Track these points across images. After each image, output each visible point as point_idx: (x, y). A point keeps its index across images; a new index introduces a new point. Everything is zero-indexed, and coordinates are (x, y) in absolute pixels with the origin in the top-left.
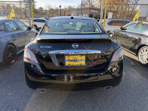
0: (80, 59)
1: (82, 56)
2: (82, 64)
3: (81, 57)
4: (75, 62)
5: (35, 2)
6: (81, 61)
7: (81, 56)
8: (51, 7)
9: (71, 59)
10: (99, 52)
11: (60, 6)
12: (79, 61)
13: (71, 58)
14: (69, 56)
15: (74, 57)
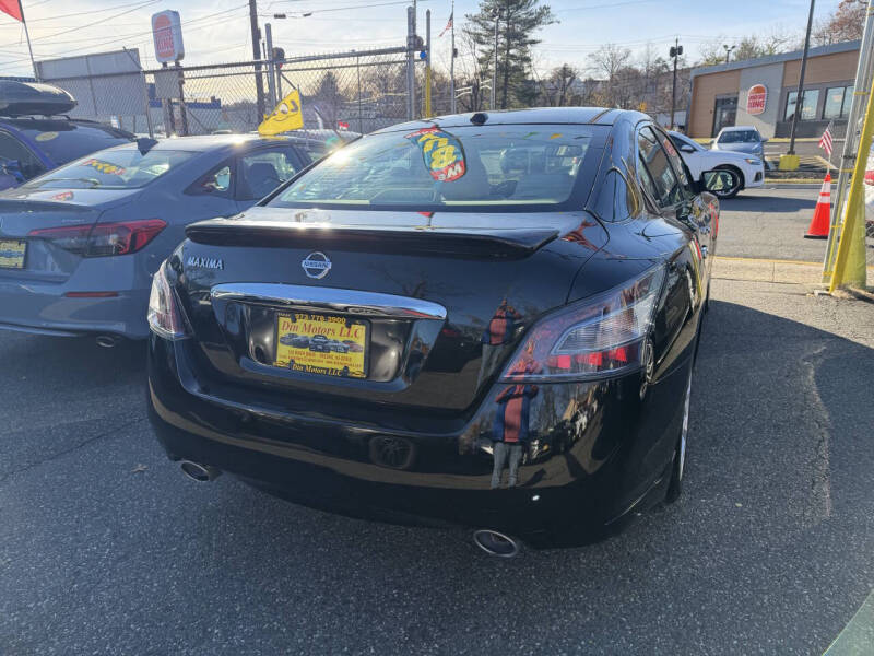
0: (341, 339)
1: (354, 327)
2: (351, 369)
3: (346, 330)
4: (318, 354)
5: (533, 42)
6: (346, 350)
7: (348, 326)
8: (626, 63)
9: (301, 334)
10: (437, 311)
11: (675, 52)
12: (336, 350)
13: (303, 328)
14: (294, 320)
15: (315, 324)
